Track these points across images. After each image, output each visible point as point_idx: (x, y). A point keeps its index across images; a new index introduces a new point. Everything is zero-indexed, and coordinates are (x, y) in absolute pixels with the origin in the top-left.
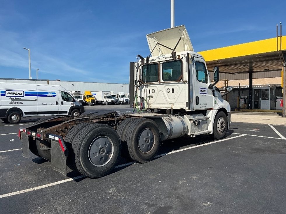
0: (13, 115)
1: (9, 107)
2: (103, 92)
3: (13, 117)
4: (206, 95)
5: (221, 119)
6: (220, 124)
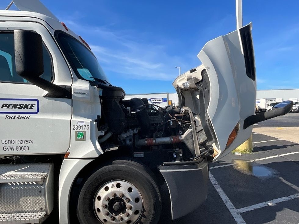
2: (266, 99)
4: (32, 116)
5: (113, 186)
6: (103, 200)
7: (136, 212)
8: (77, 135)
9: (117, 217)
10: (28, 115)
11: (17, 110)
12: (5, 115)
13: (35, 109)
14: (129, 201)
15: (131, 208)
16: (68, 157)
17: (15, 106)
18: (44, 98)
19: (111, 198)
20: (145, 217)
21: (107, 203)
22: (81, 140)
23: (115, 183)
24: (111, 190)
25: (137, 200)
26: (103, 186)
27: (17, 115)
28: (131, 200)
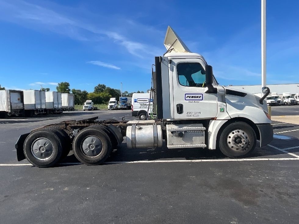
0: (142, 115)
1: (139, 110)
3: (142, 116)
4: (200, 101)
5: (236, 132)
6: (232, 138)
7: (246, 143)
8: (221, 110)
9: (238, 145)
10: (198, 101)
11: (193, 99)
12: (188, 101)
13: (201, 98)
14: (244, 138)
15: (244, 141)
16: (217, 119)
17: (192, 97)
18: (205, 93)
19: (236, 137)
20: (249, 145)
21: (234, 139)
22: (222, 112)
23: (237, 131)
24: (235, 134)
25: (246, 138)
26: (231, 132)
27: (194, 101)
28: (245, 138)
